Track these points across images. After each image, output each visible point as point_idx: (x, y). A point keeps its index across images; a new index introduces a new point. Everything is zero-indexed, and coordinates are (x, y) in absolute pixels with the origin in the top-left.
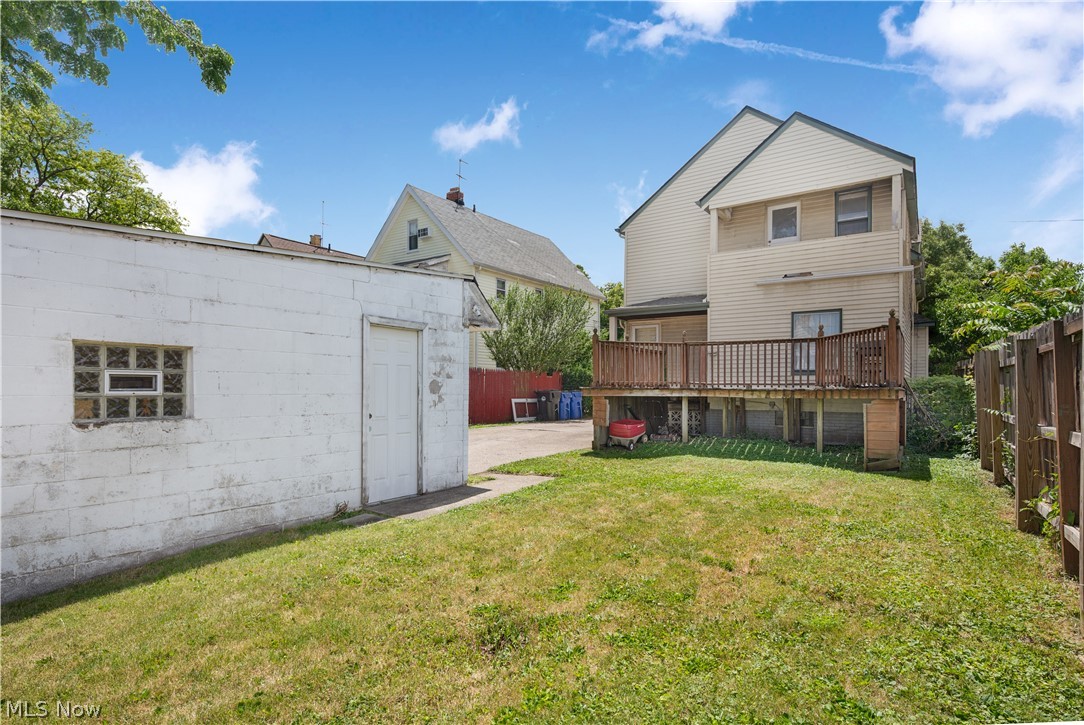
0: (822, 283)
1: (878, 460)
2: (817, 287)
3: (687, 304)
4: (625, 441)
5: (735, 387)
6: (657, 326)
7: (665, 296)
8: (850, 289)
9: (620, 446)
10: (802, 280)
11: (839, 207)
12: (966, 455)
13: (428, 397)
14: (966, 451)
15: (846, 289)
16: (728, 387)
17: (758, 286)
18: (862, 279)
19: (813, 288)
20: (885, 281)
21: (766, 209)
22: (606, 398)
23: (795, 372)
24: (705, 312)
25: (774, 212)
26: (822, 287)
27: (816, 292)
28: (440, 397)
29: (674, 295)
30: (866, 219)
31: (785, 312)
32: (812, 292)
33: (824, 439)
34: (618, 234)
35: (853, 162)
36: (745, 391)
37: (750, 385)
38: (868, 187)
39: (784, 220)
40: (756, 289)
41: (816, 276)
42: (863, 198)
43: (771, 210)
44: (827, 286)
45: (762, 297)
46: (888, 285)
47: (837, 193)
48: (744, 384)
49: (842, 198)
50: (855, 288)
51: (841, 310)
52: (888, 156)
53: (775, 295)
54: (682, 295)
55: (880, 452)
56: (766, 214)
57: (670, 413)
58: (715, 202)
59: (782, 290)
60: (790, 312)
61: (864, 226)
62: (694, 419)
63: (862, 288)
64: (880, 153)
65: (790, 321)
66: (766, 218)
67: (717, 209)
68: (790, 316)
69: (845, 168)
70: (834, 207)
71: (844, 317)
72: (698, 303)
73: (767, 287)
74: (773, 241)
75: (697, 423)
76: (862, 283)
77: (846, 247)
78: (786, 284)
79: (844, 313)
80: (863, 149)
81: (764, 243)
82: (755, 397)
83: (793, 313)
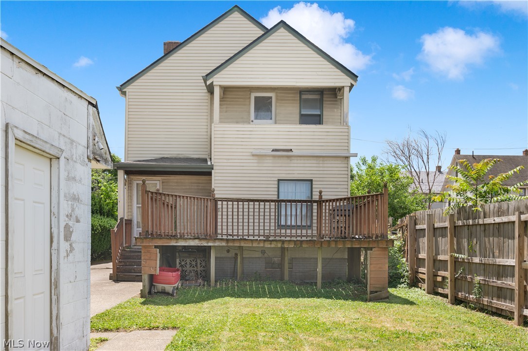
0: (299, 158)
1: (376, 292)
2: (295, 161)
3: (193, 164)
4: (169, 288)
5: (256, 238)
6: (158, 182)
7: (166, 156)
8: (317, 165)
9: (164, 293)
10: (284, 153)
11: (303, 103)
12: (402, 285)
13: (64, 246)
14: (403, 283)
15: (315, 165)
16: (251, 238)
17: (253, 155)
18: (326, 159)
19: (293, 162)
20: (339, 162)
21: (250, 94)
22: (156, 247)
23: (280, 227)
24: (210, 174)
25: (256, 98)
26: (299, 162)
27: (295, 165)
28: (71, 245)
29: (174, 156)
30: (319, 115)
31: (273, 179)
32: (292, 165)
33: (323, 278)
34: (119, 92)
35: (320, 70)
36: (264, 241)
37: (268, 236)
38: (321, 92)
39: (263, 106)
40: (251, 158)
41: (295, 153)
42: (317, 99)
43: (253, 95)
44: (302, 162)
45: (256, 165)
46: (341, 165)
47: (302, 91)
48: (264, 236)
49: (304, 97)
50: (321, 165)
51: (311, 181)
52: (342, 72)
53: (265, 165)
54: (181, 156)
55: (377, 286)
56: (250, 98)
57: (178, 261)
58: (219, 80)
59: (271, 161)
60: (276, 179)
61: (317, 120)
62: (199, 265)
63: (325, 165)
64: (337, 68)
65: (276, 186)
66: (250, 102)
67: (220, 85)
68: (276, 183)
69: (315, 73)
70: (299, 102)
71: (314, 186)
72: (203, 165)
73: (259, 156)
74: (255, 121)
75: (202, 269)
76: (326, 162)
77: (316, 133)
78: (274, 156)
79: (314, 183)
80: (327, 63)
81: (248, 121)
82: (273, 246)
83: (279, 180)
